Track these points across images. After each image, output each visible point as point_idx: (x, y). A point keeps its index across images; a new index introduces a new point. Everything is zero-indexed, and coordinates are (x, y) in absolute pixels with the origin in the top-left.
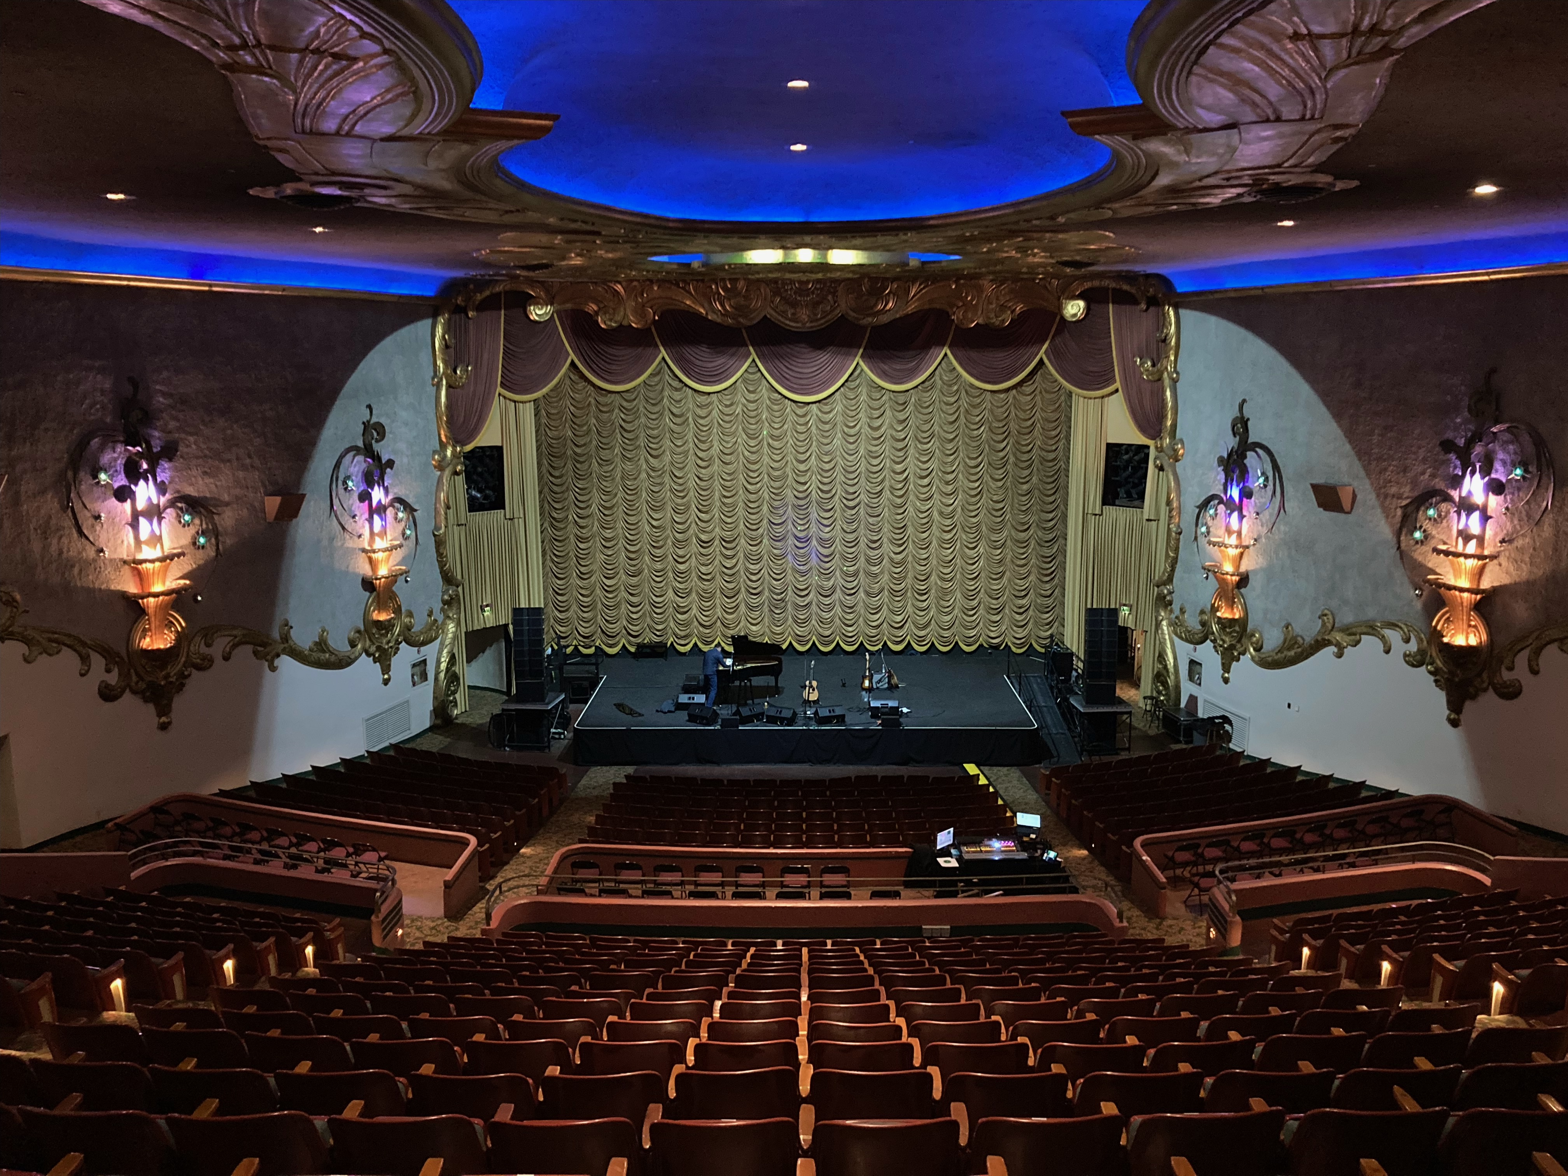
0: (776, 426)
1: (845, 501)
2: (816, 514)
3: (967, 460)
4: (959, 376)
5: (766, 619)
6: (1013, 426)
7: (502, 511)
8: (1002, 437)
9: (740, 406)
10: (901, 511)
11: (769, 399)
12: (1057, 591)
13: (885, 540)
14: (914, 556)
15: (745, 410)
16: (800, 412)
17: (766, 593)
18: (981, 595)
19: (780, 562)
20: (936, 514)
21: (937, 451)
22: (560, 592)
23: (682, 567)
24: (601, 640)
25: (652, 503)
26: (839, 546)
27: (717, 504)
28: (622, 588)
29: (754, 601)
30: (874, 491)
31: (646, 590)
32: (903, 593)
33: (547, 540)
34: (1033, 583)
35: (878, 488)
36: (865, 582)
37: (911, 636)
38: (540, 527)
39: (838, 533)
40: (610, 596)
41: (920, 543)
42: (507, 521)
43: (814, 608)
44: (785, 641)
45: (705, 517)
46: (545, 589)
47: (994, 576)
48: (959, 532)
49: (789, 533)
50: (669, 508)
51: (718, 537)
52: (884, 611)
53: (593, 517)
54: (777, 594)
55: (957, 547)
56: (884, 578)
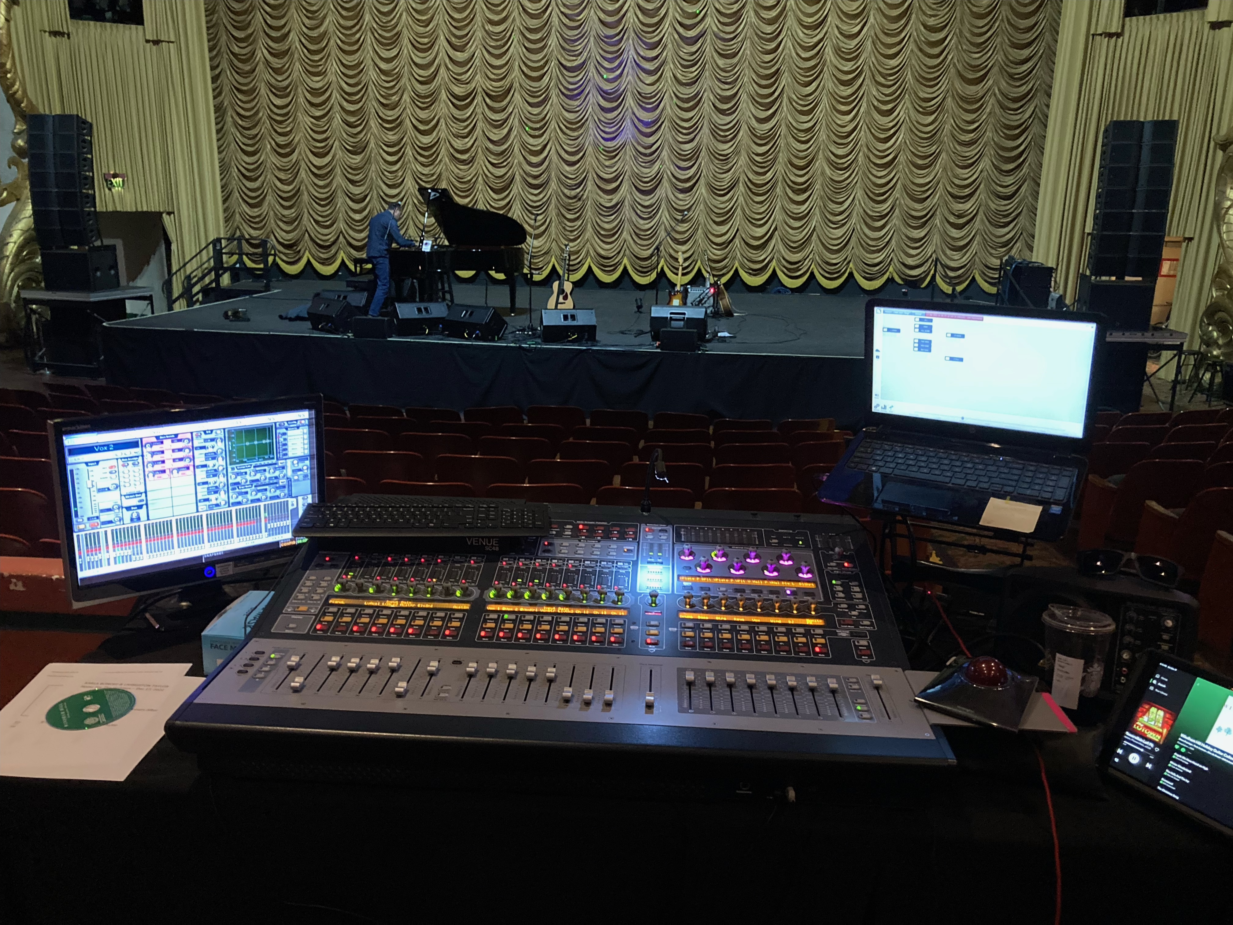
1: (681, 30)
2: (632, 52)
5: (553, 229)
7: (140, 27)
10: (773, 45)
12: (1023, 189)
13: (744, 97)
14: (789, 126)
17: (553, 185)
18: (897, 194)
19: (576, 134)
20: (829, 54)
22: (248, 174)
23: (426, 140)
24: (310, 252)
25: (380, 32)
26: (669, 106)
27: (479, 34)
28: (338, 170)
29: (535, 198)
30: (729, 12)
31: (373, 174)
32: (768, 189)
33: (226, 89)
34: (985, 174)
35: (737, 5)
36: (708, 169)
37: (779, 261)
38: (213, 68)
39: (667, 85)
40: (321, 183)
41: (801, 102)
42: (148, 45)
43: (627, 212)
44: (581, 264)
45: (460, 56)
46: (224, 168)
47: (920, 162)
48: (865, 83)
49: (591, 84)
50: (406, 41)
51: (480, 89)
52: (738, 219)
53: (292, 54)
54: (571, 188)
55: (862, 110)
56: (740, 163)
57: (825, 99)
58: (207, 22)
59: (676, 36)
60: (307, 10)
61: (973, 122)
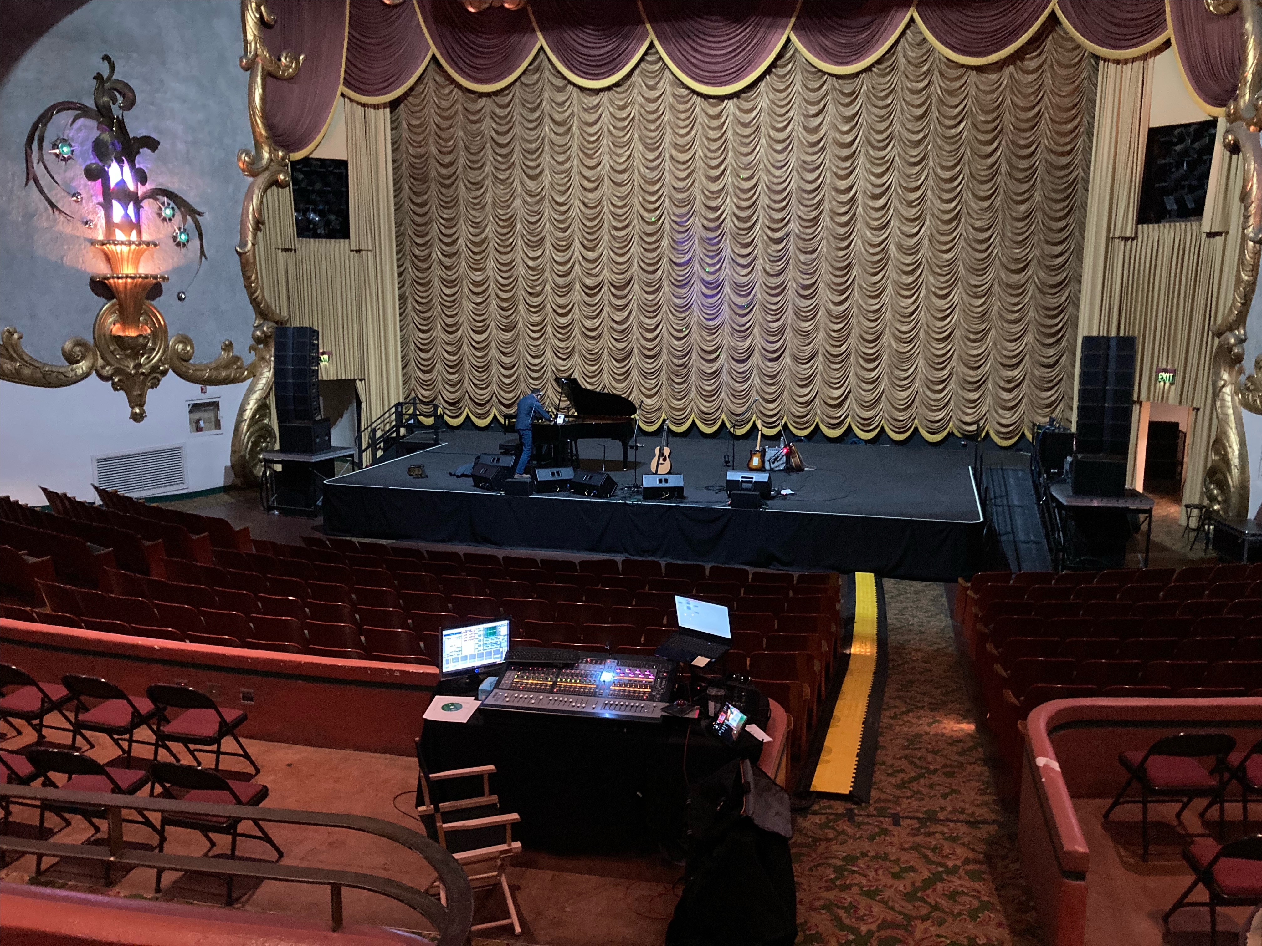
0: (683, 131)
1: (769, 232)
2: (729, 250)
3: (939, 170)
4: (931, 51)
5: (664, 390)
6: (1008, 119)
7: (347, 241)
8: (989, 137)
9: (637, 107)
10: (846, 244)
11: (674, 95)
12: (1063, 359)
13: (822, 285)
14: (860, 307)
15: (643, 111)
16: (713, 111)
17: (664, 356)
18: (953, 362)
19: (683, 315)
20: (893, 249)
21: (897, 158)
22: (422, 347)
23: (563, 321)
24: (469, 409)
25: (529, 237)
26: (759, 294)
27: (606, 238)
28: (493, 344)
29: (649, 366)
30: (808, 218)
31: (521, 348)
32: (844, 358)
33: (408, 283)
34: (1029, 347)
35: (814, 213)
36: (793, 343)
37: (853, 417)
38: (398, 267)
39: (758, 276)
40: (479, 354)
41: (870, 289)
42: (352, 253)
43: (725, 377)
44: (686, 419)
45: (591, 255)
46: (404, 343)
47: (973, 337)
48: (924, 273)
49: (695, 277)
50: (548, 244)
51: (606, 281)
52: (818, 382)
53: (460, 255)
54: (679, 358)
55: (922, 295)
56: (819, 337)
57: (890, 287)
58: (396, 232)
59: (765, 238)
60: (473, 222)
61: (1016, 304)
